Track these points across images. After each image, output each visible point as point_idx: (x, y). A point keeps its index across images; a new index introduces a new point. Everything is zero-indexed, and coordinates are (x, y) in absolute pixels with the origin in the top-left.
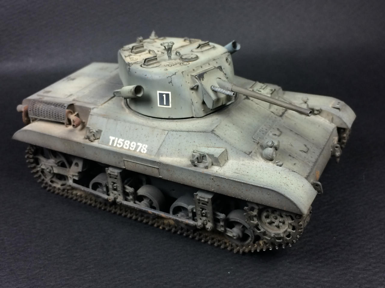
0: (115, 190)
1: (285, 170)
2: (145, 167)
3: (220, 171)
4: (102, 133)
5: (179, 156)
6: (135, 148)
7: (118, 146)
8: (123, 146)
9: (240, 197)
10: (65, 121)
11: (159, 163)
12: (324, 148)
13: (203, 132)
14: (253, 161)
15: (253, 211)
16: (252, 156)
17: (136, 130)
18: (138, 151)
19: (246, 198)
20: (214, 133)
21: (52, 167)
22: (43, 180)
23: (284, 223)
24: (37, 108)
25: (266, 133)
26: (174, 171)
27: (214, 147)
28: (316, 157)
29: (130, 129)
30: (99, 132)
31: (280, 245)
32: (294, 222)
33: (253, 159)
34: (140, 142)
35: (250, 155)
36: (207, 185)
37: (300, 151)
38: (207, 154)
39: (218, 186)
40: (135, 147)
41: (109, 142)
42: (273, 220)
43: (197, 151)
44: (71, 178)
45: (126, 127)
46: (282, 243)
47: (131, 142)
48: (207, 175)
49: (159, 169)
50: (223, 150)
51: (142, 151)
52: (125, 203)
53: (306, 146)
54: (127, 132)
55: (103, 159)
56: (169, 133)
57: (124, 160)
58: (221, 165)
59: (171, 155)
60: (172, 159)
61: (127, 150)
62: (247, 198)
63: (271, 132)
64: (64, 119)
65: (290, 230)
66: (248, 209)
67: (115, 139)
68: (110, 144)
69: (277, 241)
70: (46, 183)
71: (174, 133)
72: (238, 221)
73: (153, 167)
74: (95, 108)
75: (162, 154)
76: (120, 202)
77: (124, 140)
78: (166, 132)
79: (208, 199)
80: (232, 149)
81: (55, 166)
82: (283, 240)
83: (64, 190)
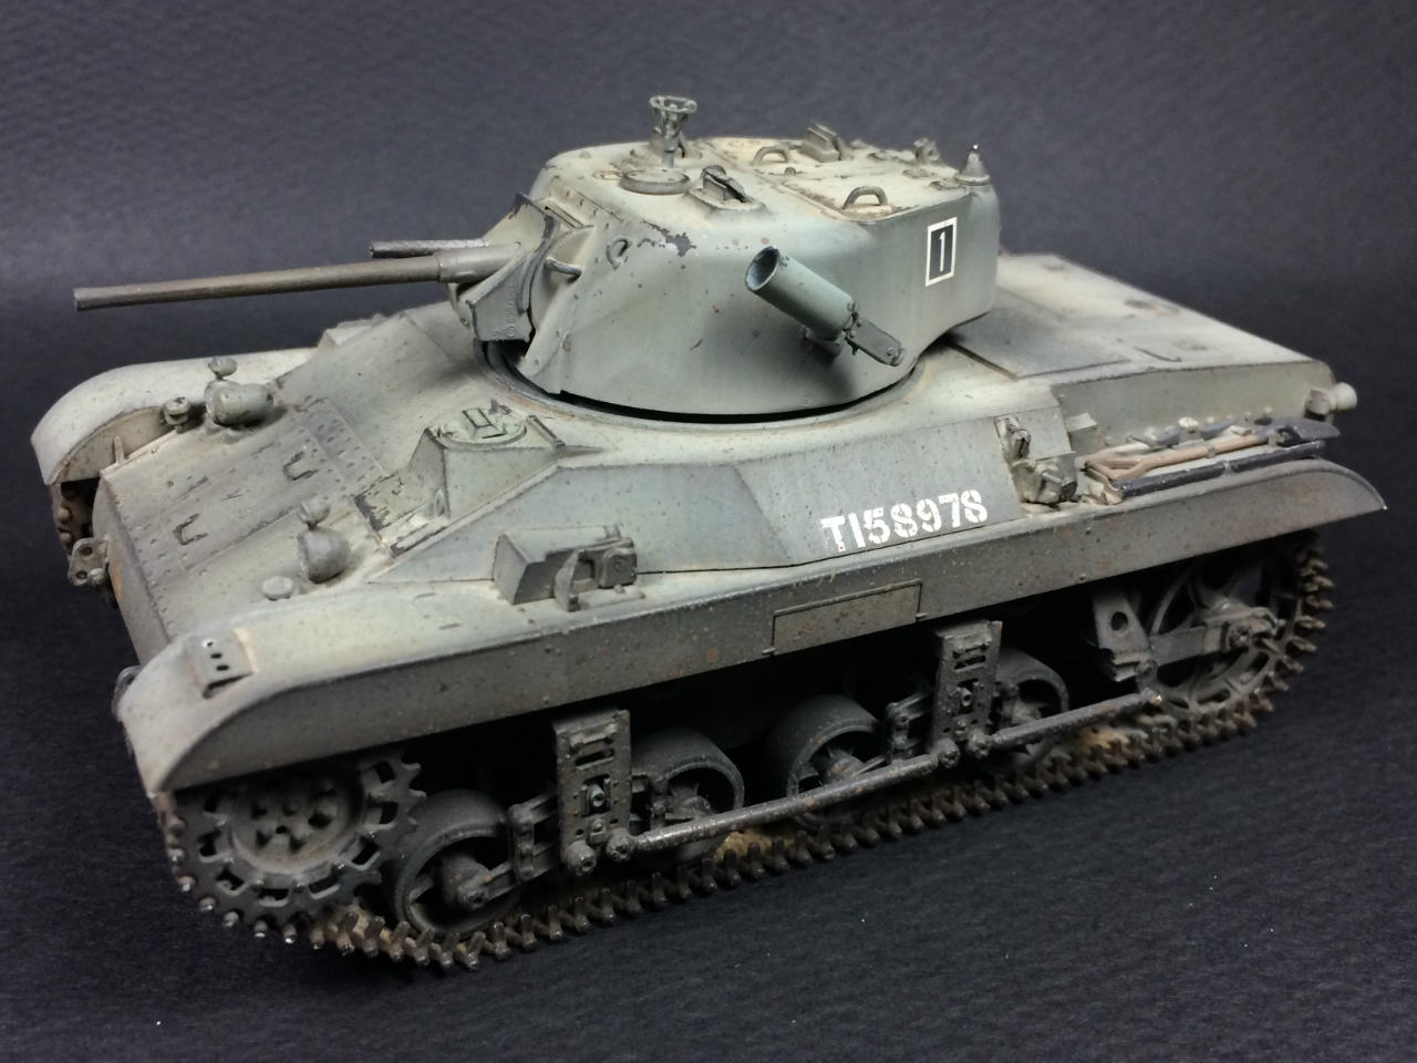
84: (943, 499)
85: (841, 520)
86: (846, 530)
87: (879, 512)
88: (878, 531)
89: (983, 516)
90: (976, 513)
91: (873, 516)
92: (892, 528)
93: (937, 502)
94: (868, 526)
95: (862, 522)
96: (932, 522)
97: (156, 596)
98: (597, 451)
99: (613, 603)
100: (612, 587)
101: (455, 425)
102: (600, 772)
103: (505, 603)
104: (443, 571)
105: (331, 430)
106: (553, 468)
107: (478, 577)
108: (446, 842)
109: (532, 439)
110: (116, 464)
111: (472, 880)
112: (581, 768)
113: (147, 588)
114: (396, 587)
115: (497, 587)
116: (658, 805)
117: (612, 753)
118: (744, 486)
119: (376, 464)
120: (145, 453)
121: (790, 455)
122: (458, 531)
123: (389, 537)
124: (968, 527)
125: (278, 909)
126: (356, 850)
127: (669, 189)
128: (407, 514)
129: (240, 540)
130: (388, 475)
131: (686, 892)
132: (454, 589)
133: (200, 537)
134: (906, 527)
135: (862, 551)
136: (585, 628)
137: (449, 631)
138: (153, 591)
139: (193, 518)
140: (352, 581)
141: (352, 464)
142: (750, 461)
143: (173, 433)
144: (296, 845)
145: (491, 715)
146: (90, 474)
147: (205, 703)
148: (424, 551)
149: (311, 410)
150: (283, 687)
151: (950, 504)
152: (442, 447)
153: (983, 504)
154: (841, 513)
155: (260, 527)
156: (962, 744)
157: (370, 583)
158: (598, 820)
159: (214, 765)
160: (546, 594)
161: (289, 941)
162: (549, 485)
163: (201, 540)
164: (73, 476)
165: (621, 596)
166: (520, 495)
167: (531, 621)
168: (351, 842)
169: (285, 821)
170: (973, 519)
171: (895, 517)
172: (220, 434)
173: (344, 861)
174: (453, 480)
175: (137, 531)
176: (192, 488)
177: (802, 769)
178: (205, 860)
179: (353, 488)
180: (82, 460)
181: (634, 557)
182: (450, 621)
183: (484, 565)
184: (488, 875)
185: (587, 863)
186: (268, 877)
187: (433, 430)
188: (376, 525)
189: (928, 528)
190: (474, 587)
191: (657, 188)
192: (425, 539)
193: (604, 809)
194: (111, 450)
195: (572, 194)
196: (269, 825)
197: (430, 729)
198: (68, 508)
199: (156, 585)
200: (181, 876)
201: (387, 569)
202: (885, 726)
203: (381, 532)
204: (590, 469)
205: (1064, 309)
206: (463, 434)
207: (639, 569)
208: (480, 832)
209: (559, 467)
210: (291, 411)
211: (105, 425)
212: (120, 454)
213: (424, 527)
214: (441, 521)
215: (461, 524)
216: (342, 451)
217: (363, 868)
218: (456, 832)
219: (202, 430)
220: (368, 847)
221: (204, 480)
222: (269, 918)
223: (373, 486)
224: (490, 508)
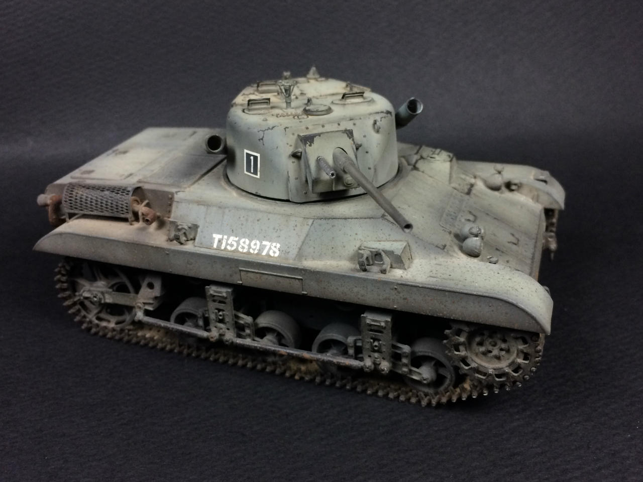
0: (221, 321)
1: (504, 268)
2: (279, 279)
3: (406, 275)
4: (199, 230)
5: (333, 258)
6: (259, 250)
7: (229, 248)
8: (237, 248)
9: (441, 315)
10: (130, 216)
11: (303, 271)
12: (537, 237)
13: (370, 218)
14: (451, 259)
15: (459, 336)
16: (448, 251)
17: (258, 220)
18: (264, 253)
19: (452, 315)
20: (386, 219)
21: (103, 293)
22: (85, 317)
23: (508, 351)
24: (79, 196)
25: (456, 217)
26: (328, 282)
27: (388, 241)
28: (532, 251)
29: (247, 220)
30: (195, 227)
31: (502, 386)
32: (529, 346)
33: (451, 256)
34: (267, 240)
35: (445, 250)
36: (385, 299)
37: (509, 242)
38: (383, 251)
39: (405, 299)
40: (258, 248)
41: (212, 243)
42: (490, 348)
43: (365, 247)
44: (140, 308)
45: (240, 218)
46: (506, 383)
47: (251, 241)
48: (386, 283)
49: (302, 279)
50: (405, 244)
51: (271, 254)
52: (239, 341)
53: (513, 235)
54: (242, 224)
55: (204, 272)
56: (314, 222)
57: (240, 271)
58: (406, 267)
59: (320, 257)
60: (323, 263)
61: (244, 253)
62: (454, 316)
63: (462, 216)
64: (127, 212)
65: (520, 361)
66: (451, 333)
67: (223, 237)
68: (215, 246)
69: (497, 379)
70: (90, 322)
71: (323, 221)
72: (430, 354)
73: (292, 278)
74: (179, 192)
75: (306, 256)
76: (230, 341)
77: (237, 238)
78: (310, 221)
79: (384, 322)
80: (416, 243)
81: (107, 292)
82: (508, 378)
83: (122, 330)
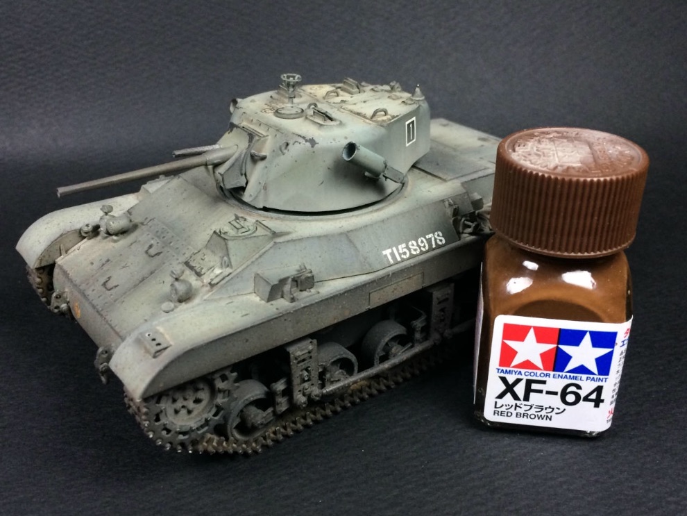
84: (427, 237)
85: (390, 251)
86: (392, 254)
87: (404, 245)
88: (405, 253)
89: (444, 242)
90: (441, 240)
91: (402, 247)
92: (410, 251)
93: (425, 238)
94: (401, 252)
95: (398, 250)
96: (424, 247)
97: (104, 315)
98: (288, 233)
99: (308, 297)
100: (305, 290)
101: (227, 228)
102: (307, 366)
103: (263, 302)
104: (234, 292)
105: (162, 233)
106: (272, 243)
107: (248, 292)
108: (247, 402)
109: (260, 232)
110: (62, 256)
111: (258, 416)
112: (299, 365)
113: (98, 312)
114: (215, 300)
115: (258, 295)
116: (328, 376)
117: (311, 357)
118: (351, 241)
119: (190, 247)
120: (74, 250)
121: (367, 226)
122: (238, 274)
123: (206, 279)
124: (438, 247)
125: (185, 439)
126: (214, 410)
127: (297, 116)
128: (211, 268)
129: (136, 286)
130: (196, 251)
131: (339, 409)
132: (240, 298)
133: (116, 286)
134: (415, 250)
135: (399, 262)
136: (299, 309)
137: (245, 318)
138: (102, 312)
139: (109, 278)
140: (196, 301)
141: (177, 248)
142: (351, 231)
143: (85, 240)
144: (189, 412)
145: (265, 349)
146: (51, 262)
147: (154, 360)
148: (225, 284)
149: (150, 224)
150: (187, 349)
151: (431, 238)
152: (225, 239)
153: (443, 236)
154: (389, 248)
155: (143, 280)
156: (442, 334)
157: (205, 300)
158: (306, 385)
159: (161, 385)
160: (279, 296)
161: (190, 452)
162: (272, 251)
163: (117, 288)
164: (44, 264)
165: (310, 294)
166: (260, 256)
167: (277, 309)
168: (212, 408)
169: (185, 403)
170: (440, 243)
171: (410, 247)
172: (108, 239)
173: (210, 416)
174: (232, 252)
175: (83, 287)
176: (103, 265)
177: (379, 352)
178: (157, 424)
179: (183, 259)
180: (47, 257)
181: (313, 276)
182: (244, 313)
183: (251, 287)
184: (265, 414)
185: (305, 403)
186: (181, 427)
187: (218, 231)
188: (199, 274)
189: (423, 249)
190: (248, 297)
191: (292, 116)
192: (223, 279)
193: (309, 380)
194: (59, 251)
195: (254, 121)
196: (179, 404)
197: (243, 358)
198: (40, 278)
199: (102, 310)
200: (148, 431)
201: (210, 293)
202: (411, 331)
203: (202, 277)
204: (288, 241)
205: (455, 146)
206: (232, 232)
207: (315, 281)
208: (259, 397)
209: (275, 242)
210: (140, 225)
211: (56, 240)
212: (63, 252)
213: (221, 273)
214: (228, 270)
215: (239, 270)
216: (171, 243)
217: (216, 418)
218: (250, 398)
219: (99, 238)
220: (219, 409)
221: (108, 261)
222: (183, 444)
223: (191, 257)
224: (249, 262)
